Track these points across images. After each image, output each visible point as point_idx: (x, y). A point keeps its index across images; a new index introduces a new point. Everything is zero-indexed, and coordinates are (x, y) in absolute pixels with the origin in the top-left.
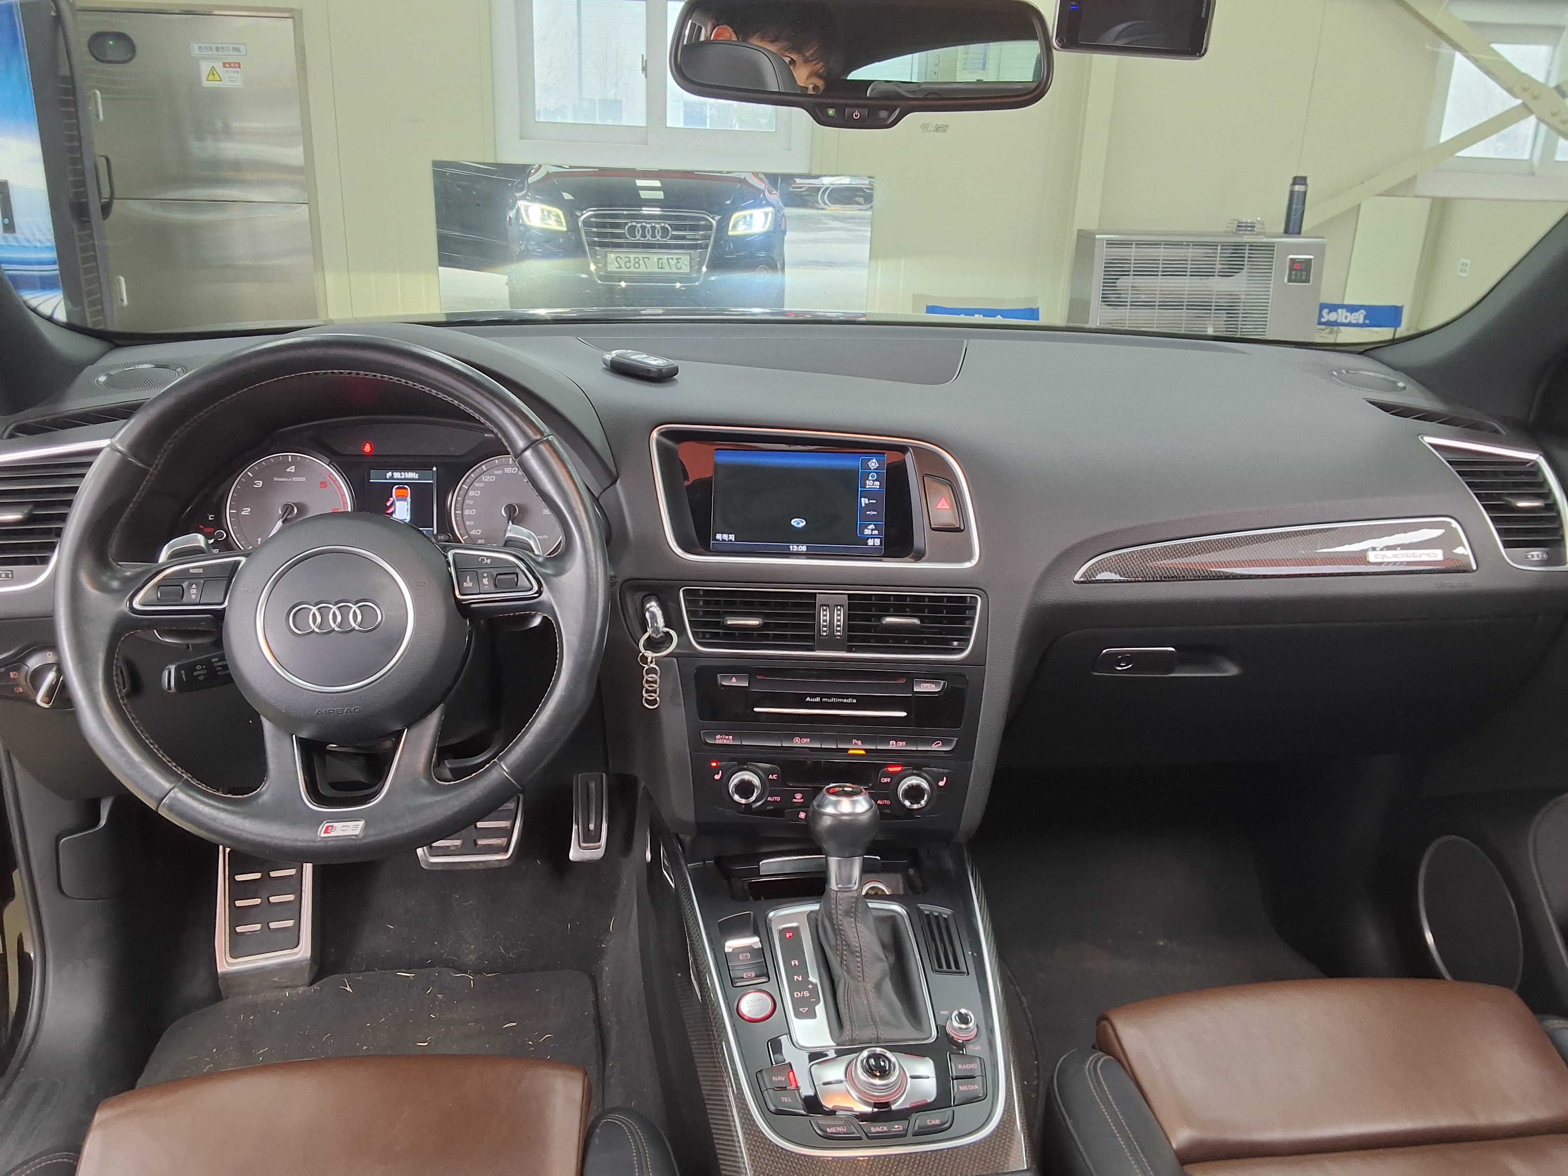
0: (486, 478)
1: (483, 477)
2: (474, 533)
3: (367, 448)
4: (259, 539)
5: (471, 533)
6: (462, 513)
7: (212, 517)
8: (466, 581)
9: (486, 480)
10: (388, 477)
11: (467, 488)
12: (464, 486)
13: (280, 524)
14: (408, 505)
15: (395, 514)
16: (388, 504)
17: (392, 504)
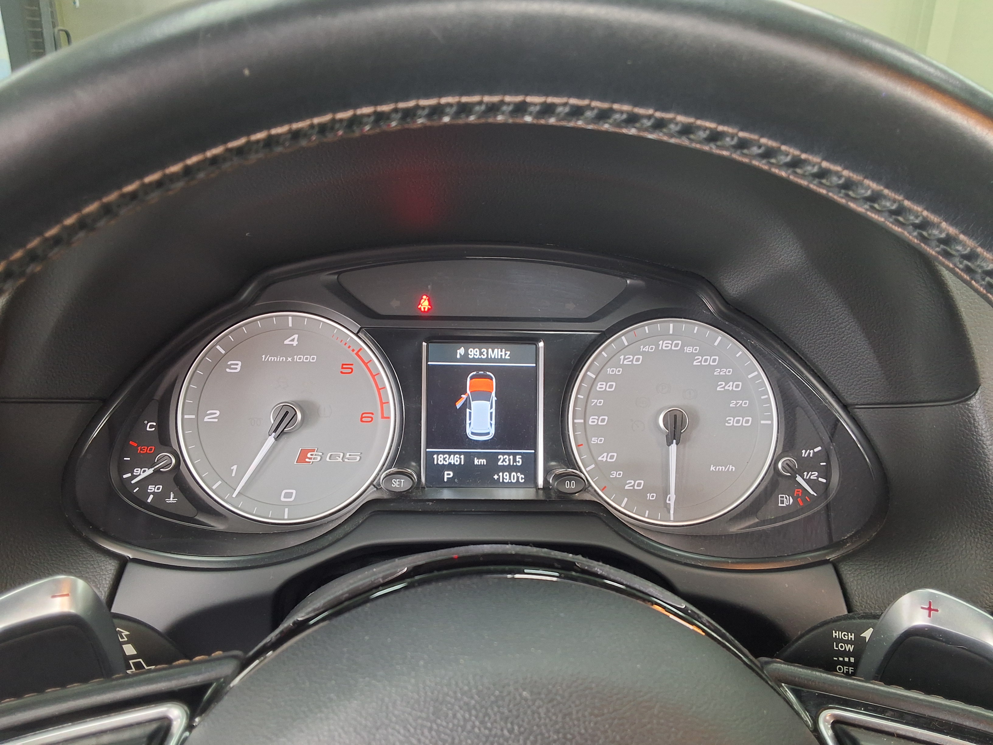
0: (625, 360)
1: (622, 357)
2: (604, 459)
3: (425, 304)
4: (235, 467)
5: (600, 459)
6: (585, 421)
7: (151, 427)
9: (625, 362)
10: (459, 356)
11: (594, 376)
12: (589, 373)
13: (271, 440)
14: (491, 408)
15: (470, 424)
16: (459, 405)
17: (466, 405)
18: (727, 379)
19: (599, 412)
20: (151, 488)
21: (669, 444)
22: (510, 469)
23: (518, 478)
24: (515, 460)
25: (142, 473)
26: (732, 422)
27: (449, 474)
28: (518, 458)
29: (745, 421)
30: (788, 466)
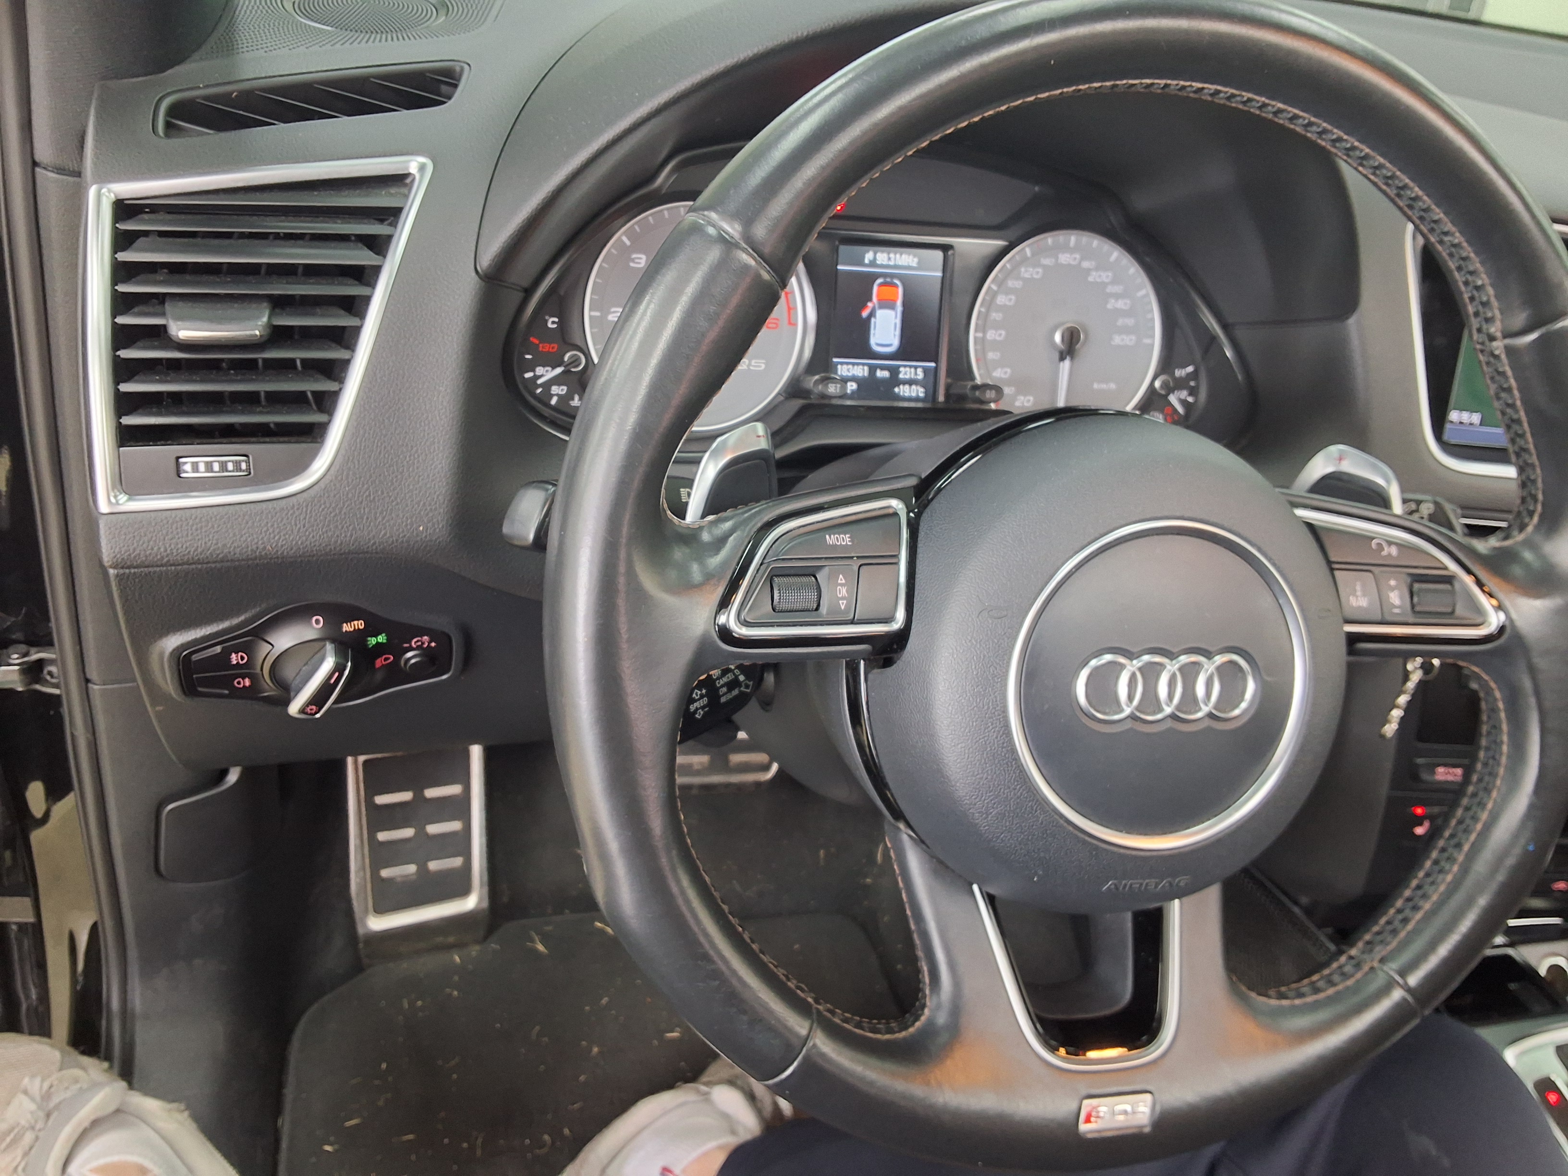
0: (1026, 272)
1: (1023, 270)
2: (999, 375)
5: (995, 374)
6: (986, 335)
7: (553, 323)
8: (1354, 595)
9: (1026, 275)
10: (867, 261)
11: (996, 289)
12: (992, 286)
14: (896, 317)
15: (874, 334)
16: (865, 314)
17: (872, 314)
18: (1117, 296)
19: (997, 326)
20: (555, 389)
21: (1062, 358)
22: (911, 382)
23: (918, 391)
24: (916, 374)
25: (546, 374)
26: (1117, 340)
27: (852, 386)
28: (920, 371)
29: (1128, 340)
30: (1165, 385)
